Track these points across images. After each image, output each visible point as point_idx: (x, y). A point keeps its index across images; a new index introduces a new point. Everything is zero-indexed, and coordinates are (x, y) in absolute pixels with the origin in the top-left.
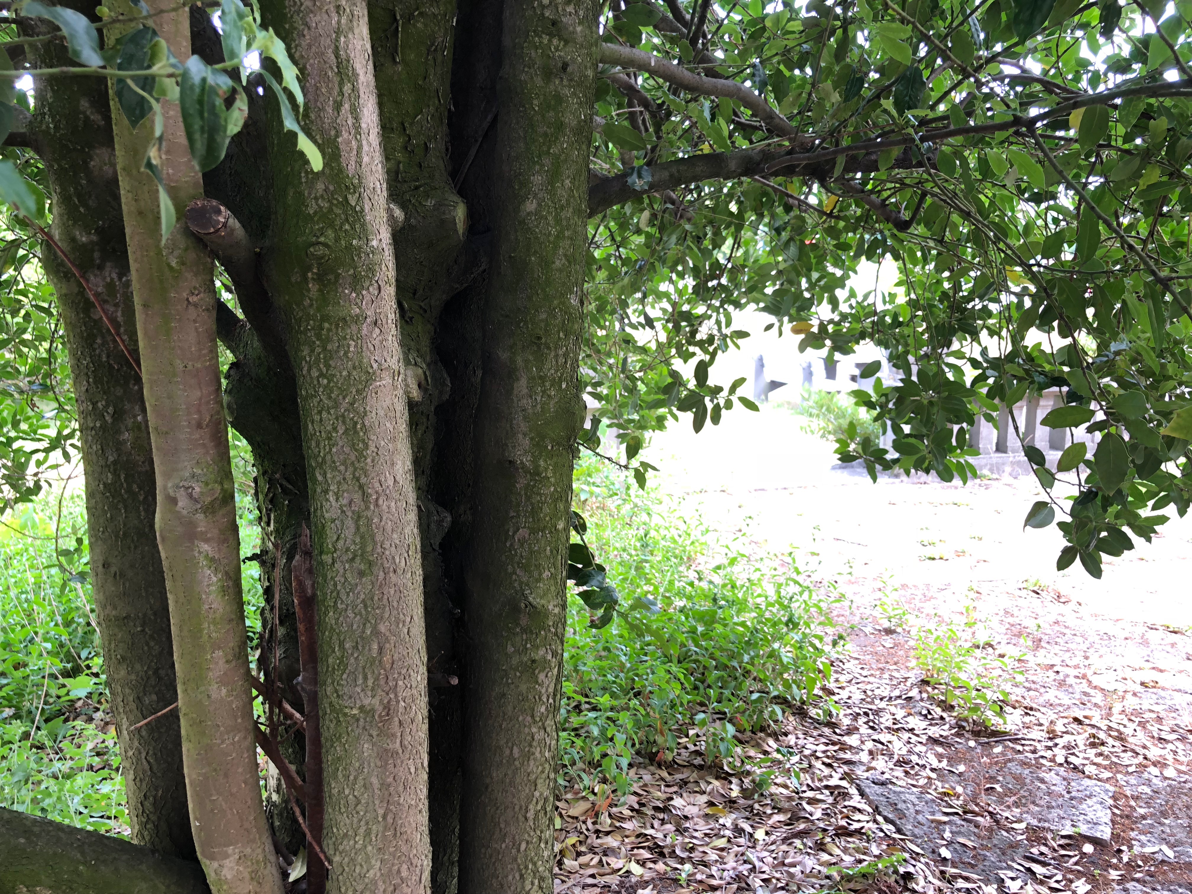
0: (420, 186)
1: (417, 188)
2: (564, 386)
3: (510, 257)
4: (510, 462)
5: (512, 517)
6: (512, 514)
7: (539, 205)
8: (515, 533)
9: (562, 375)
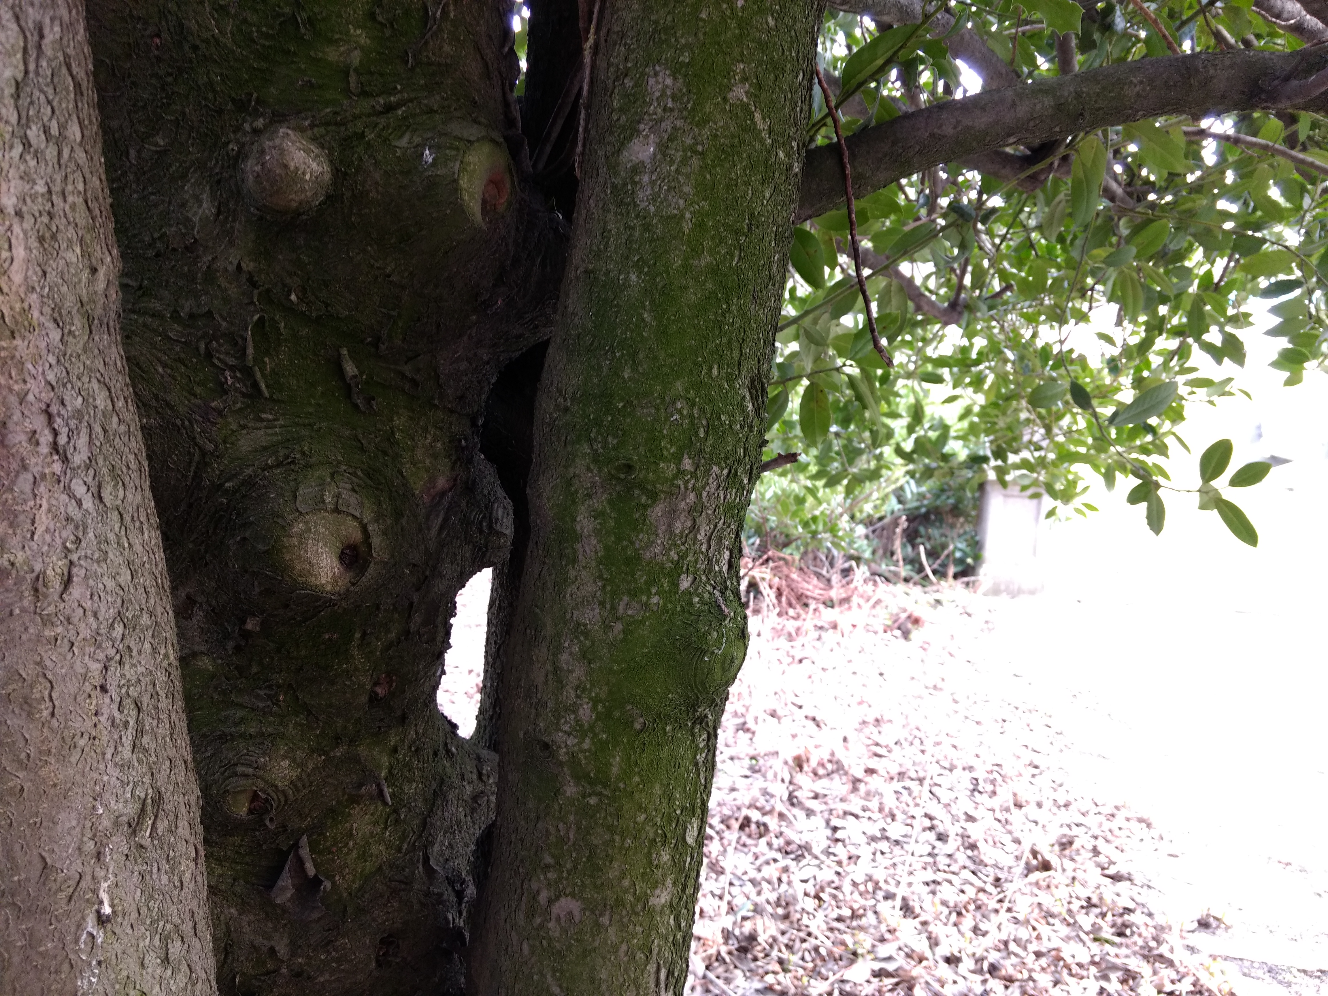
0: (399, 105)
1: (389, 108)
2: (685, 583)
3: (587, 272)
4: (546, 746)
5: (548, 867)
6: (549, 860)
7: (663, 148)
8: (550, 902)
9: (683, 556)
